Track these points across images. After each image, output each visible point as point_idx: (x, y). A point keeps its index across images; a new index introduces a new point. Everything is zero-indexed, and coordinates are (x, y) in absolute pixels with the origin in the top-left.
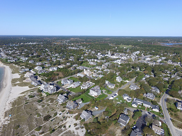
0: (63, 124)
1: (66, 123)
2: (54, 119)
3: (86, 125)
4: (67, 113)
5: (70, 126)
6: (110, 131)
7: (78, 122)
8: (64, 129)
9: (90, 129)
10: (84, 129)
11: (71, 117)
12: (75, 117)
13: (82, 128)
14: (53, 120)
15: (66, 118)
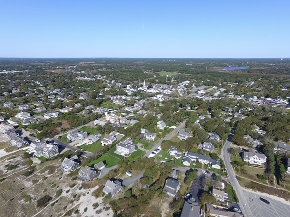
0: (73, 207)
1: (79, 205)
2: (57, 201)
3: (113, 204)
4: (80, 189)
5: (86, 210)
6: (153, 207)
7: (100, 200)
8: (76, 215)
9: (120, 209)
10: (111, 211)
11: (86, 194)
12: (94, 192)
13: (107, 209)
14: (56, 204)
15: (79, 197)
